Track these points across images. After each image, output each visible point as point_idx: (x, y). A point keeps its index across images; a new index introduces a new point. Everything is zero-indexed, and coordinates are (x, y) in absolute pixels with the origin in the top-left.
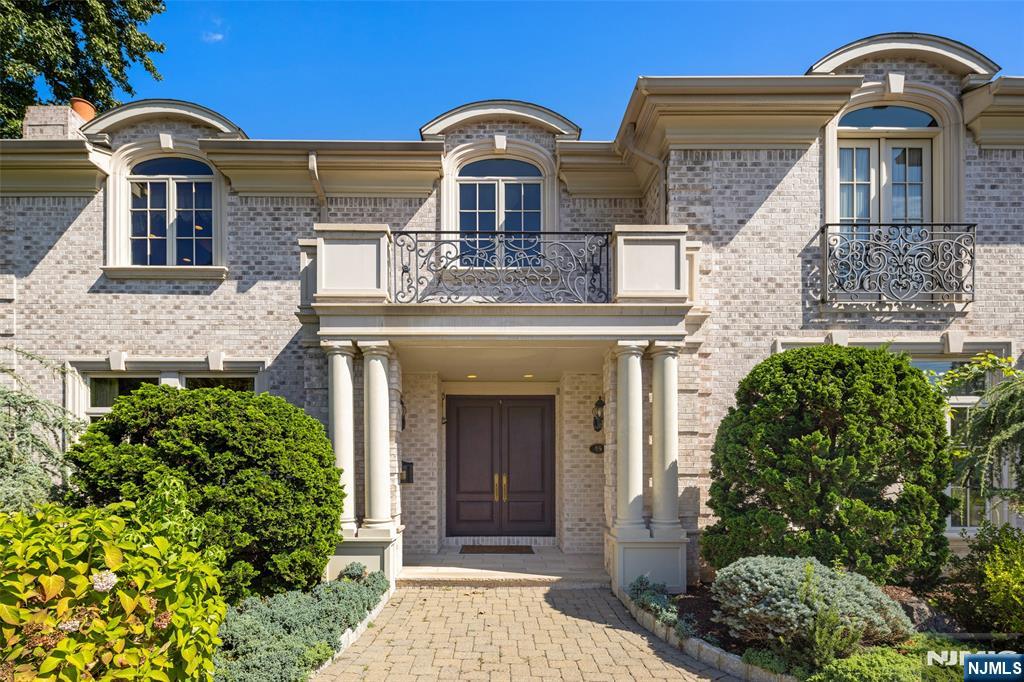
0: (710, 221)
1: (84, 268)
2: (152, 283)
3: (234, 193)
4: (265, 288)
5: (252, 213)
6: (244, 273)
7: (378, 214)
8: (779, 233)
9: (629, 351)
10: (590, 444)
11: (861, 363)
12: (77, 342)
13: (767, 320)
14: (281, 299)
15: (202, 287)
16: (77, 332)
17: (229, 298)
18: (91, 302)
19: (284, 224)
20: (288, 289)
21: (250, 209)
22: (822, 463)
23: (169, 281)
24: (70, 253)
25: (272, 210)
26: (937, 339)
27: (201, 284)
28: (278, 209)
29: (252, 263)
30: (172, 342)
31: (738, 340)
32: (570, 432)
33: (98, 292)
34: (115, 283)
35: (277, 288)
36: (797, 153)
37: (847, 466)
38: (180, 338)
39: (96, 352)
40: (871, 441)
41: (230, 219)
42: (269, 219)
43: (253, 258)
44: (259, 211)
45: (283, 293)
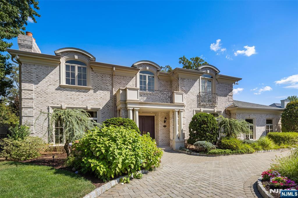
0: (185, 90)
1: (54, 84)
2: (72, 89)
3: (93, 71)
4: (100, 92)
5: (97, 76)
6: (95, 89)
7: (124, 79)
8: (194, 92)
9: (176, 111)
10: (163, 125)
11: (208, 116)
12: (52, 102)
13: (193, 106)
14: (104, 95)
15: (85, 91)
16: (52, 99)
17: (92, 94)
18: (56, 92)
19: (104, 79)
20: (105, 93)
21: (96, 75)
22: (205, 129)
23: (77, 89)
24: (50, 80)
25: (101, 76)
26: (213, 110)
27: (85, 90)
28: (103, 76)
29: (97, 87)
30: (78, 103)
31: (189, 109)
32: (160, 123)
33: (58, 90)
34: (62, 88)
35: (103, 92)
36: (196, 80)
37: (208, 129)
38: (80, 102)
39: (57, 104)
40: (210, 126)
41: (92, 76)
42: (101, 77)
43: (97, 86)
44: (99, 75)
45: (104, 94)
